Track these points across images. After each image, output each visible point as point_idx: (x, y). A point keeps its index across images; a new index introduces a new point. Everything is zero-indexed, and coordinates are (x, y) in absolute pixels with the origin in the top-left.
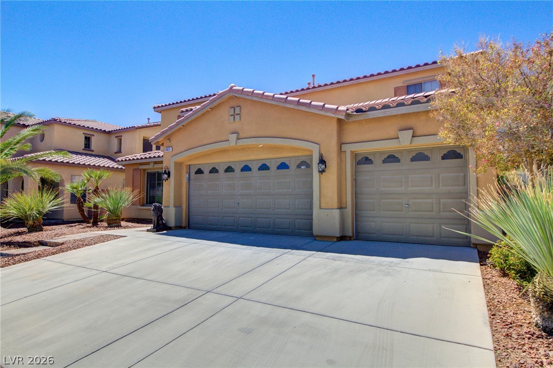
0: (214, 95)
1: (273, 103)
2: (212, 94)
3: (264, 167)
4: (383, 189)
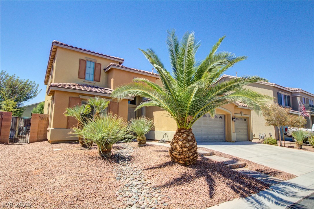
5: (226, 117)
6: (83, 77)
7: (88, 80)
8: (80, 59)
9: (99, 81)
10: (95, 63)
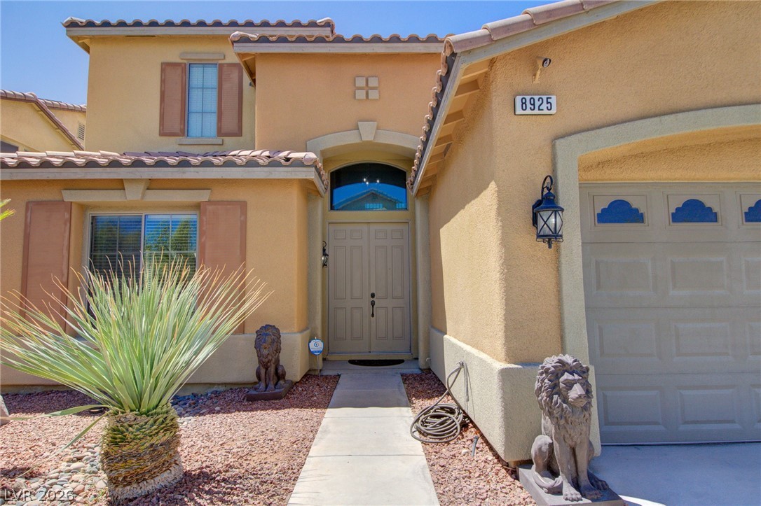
6: (177, 128)
7: (197, 137)
8: (162, 64)
9: (239, 133)
10: (221, 67)
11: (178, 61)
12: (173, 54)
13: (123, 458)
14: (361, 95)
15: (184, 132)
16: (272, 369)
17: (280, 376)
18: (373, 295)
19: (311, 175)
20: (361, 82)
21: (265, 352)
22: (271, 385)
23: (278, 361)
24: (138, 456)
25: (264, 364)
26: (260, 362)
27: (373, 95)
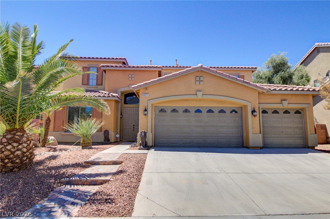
0: (190, 67)
1: (229, 79)
2: (189, 66)
3: (210, 111)
4: (273, 125)
5: (244, 109)
6: (86, 83)
7: (91, 85)
8: (83, 67)
9: (102, 85)
10: (98, 68)
11: (87, 66)
12: (86, 65)
13: (84, 143)
14: (130, 79)
15: (88, 84)
16: (107, 139)
17: (109, 140)
18: (134, 125)
19: (117, 99)
20: (130, 76)
21: (106, 135)
22: (107, 142)
23: (108, 137)
24: (86, 143)
25: (105, 138)
26: (105, 137)
27: (133, 79)
